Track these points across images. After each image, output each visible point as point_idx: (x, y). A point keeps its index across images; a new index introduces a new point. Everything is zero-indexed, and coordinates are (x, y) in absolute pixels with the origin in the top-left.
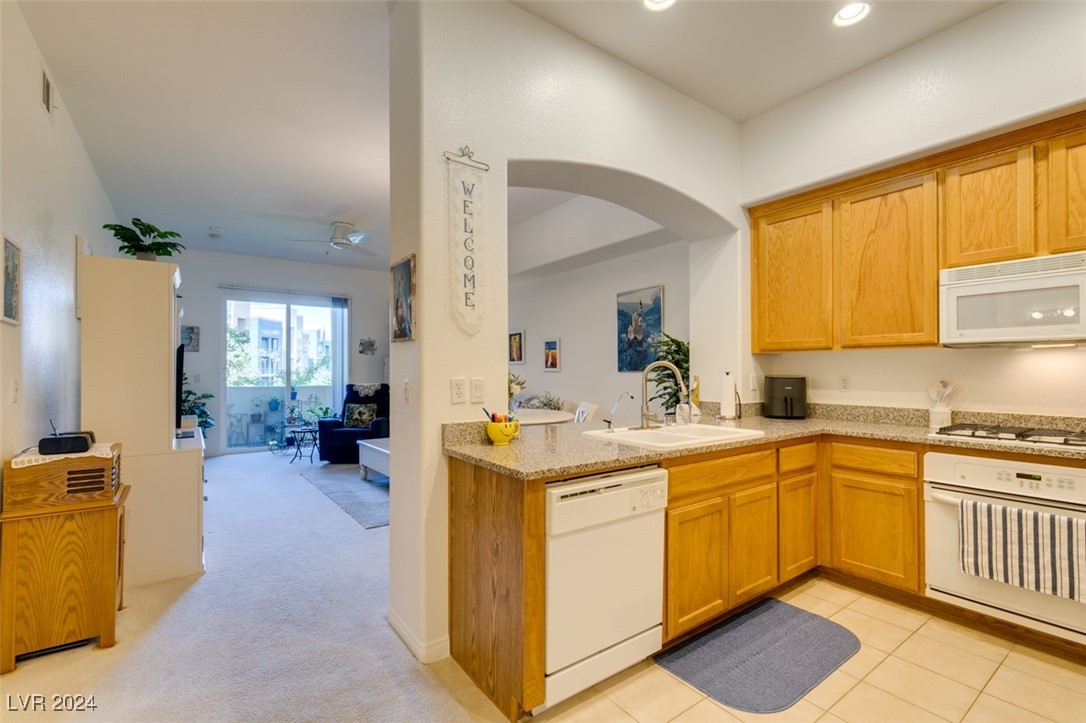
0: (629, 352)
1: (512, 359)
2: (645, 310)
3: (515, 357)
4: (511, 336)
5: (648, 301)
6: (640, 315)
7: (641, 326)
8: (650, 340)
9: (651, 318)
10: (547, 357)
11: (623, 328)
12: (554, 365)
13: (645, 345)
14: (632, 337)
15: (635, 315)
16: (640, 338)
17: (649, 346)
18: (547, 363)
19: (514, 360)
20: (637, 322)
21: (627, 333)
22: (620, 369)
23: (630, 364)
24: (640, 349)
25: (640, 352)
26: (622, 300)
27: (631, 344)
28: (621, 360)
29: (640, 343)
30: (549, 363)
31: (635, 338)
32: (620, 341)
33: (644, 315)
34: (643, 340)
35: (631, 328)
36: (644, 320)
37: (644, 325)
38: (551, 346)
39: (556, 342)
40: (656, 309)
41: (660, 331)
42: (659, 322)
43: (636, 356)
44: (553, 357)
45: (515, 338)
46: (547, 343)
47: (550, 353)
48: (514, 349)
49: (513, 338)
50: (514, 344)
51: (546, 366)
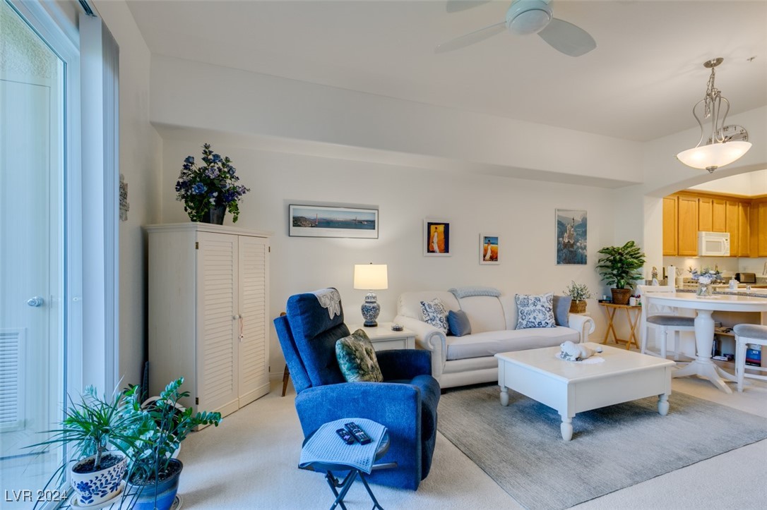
0: (564, 251)
1: (430, 250)
2: (576, 224)
3: (436, 247)
4: (430, 224)
5: (579, 219)
6: (572, 227)
7: (573, 234)
8: (578, 244)
9: (580, 230)
10: (486, 251)
12: (494, 258)
13: (575, 247)
14: (566, 241)
15: (569, 227)
16: (572, 242)
17: (578, 248)
18: (484, 256)
19: (433, 252)
20: (570, 231)
21: (563, 238)
22: (558, 263)
23: (565, 259)
25: (572, 252)
26: (561, 214)
27: (566, 245)
28: (559, 257)
29: (572, 246)
30: (488, 257)
31: (569, 242)
32: (559, 243)
33: (575, 227)
34: (574, 244)
35: (566, 235)
36: (575, 231)
37: (575, 234)
38: (490, 240)
39: (497, 238)
40: (583, 225)
41: (586, 239)
42: (584, 234)
43: (570, 254)
44: (492, 252)
45: (436, 228)
46: (486, 237)
47: (489, 247)
48: (435, 240)
49: (433, 227)
50: (436, 234)
51: (484, 260)
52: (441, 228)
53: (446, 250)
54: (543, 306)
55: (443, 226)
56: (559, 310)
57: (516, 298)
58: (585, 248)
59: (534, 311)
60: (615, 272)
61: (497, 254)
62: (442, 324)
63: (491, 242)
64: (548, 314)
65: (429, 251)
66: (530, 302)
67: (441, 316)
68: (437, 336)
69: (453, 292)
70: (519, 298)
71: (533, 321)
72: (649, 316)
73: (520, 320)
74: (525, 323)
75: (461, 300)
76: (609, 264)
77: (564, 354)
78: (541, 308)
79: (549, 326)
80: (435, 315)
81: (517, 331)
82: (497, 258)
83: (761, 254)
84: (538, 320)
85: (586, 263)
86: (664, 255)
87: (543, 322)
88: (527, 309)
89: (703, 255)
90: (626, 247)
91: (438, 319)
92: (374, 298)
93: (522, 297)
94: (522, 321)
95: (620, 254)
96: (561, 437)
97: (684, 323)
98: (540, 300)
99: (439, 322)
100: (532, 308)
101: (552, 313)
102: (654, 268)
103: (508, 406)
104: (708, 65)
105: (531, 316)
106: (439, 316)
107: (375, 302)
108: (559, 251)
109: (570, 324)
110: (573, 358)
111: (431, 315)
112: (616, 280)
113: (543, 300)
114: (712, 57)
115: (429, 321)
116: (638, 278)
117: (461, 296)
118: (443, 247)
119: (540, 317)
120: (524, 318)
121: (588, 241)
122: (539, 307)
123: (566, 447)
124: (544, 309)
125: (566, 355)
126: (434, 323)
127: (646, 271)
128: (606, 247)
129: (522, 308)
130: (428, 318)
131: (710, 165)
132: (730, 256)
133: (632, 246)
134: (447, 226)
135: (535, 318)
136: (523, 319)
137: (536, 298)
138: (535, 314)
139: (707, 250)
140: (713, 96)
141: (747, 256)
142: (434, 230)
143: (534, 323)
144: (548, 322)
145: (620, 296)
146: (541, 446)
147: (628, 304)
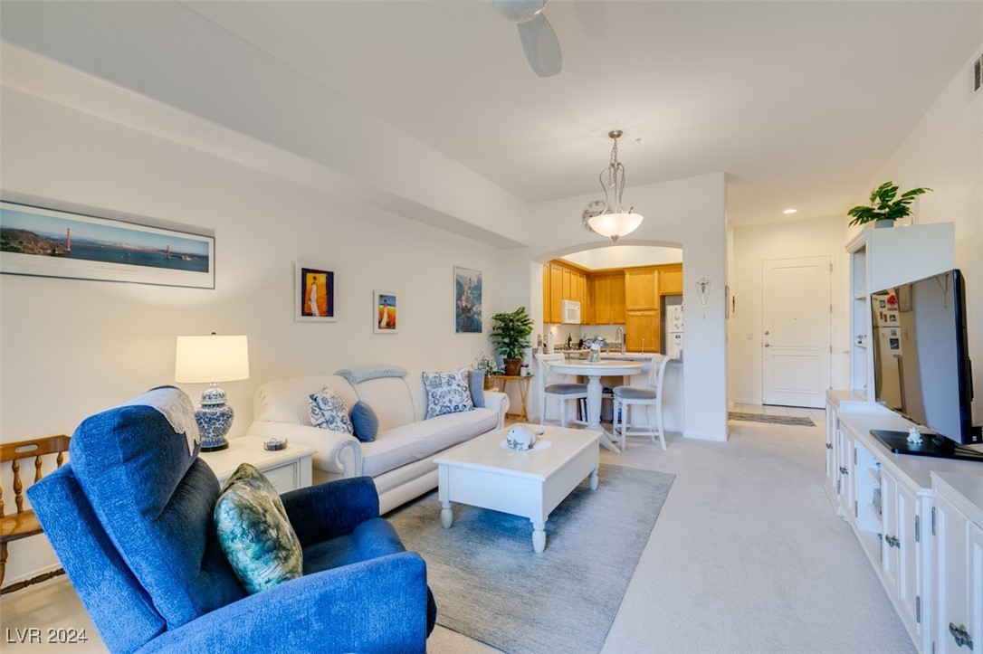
0: (462, 316)
1: (306, 312)
2: (473, 286)
3: (314, 308)
4: (305, 271)
5: (475, 280)
6: (469, 288)
7: (470, 297)
8: (475, 309)
9: (476, 293)
10: (381, 314)
11: (459, 298)
12: (391, 325)
13: (472, 312)
14: (464, 305)
15: (466, 288)
16: (469, 306)
17: (474, 313)
18: (380, 322)
19: (310, 314)
20: (467, 293)
21: (461, 301)
22: (457, 331)
23: (463, 327)
24: (468, 315)
25: (469, 318)
26: (461, 273)
27: (463, 310)
28: (458, 323)
29: (469, 310)
30: (384, 323)
31: (466, 306)
32: (458, 307)
33: (472, 289)
34: (471, 308)
35: (464, 298)
36: (471, 293)
37: (472, 297)
38: (386, 300)
39: (395, 297)
40: (478, 287)
41: (481, 303)
42: (479, 297)
43: (467, 322)
44: (389, 316)
45: (315, 278)
46: (381, 296)
47: (386, 310)
48: (314, 296)
49: (309, 276)
50: (314, 287)
51: (380, 327)
52: (322, 279)
53: (329, 312)
54: (459, 385)
55: (325, 275)
56: (473, 388)
57: (424, 377)
58: (480, 314)
59: (449, 392)
60: (507, 340)
61: (394, 319)
62: (345, 427)
63: (388, 302)
64: (465, 395)
65: (304, 314)
66: (443, 381)
67: (343, 414)
68: (349, 447)
69: (346, 375)
70: (427, 377)
71: (449, 405)
72: (547, 385)
73: (432, 405)
74: (438, 408)
75: (356, 386)
76: (500, 331)
77: (512, 442)
78: (457, 388)
79: (467, 409)
80: (334, 413)
81: (429, 421)
82: (394, 325)
83: (598, 322)
84: (454, 404)
85: (481, 332)
86: (544, 323)
87: (460, 405)
88: (440, 390)
89: (567, 321)
90: (517, 313)
91: (338, 420)
92: (222, 396)
93: (431, 375)
94: (434, 407)
95: (511, 321)
96: (533, 550)
97: (579, 390)
98: (454, 378)
99: (340, 424)
100: (446, 388)
101: (468, 392)
102: (539, 336)
103: (452, 526)
104: (612, 135)
105: (446, 400)
106: (341, 414)
107: (223, 405)
108: (458, 316)
109: (486, 404)
110: (526, 447)
111: (328, 414)
112: (508, 350)
113: (458, 377)
114: (615, 129)
115: (324, 425)
116: (527, 346)
117: (358, 380)
118: (324, 307)
119: (457, 399)
120: (436, 402)
121: (482, 305)
122: (454, 386)
123: (546, 563)
124: (460, 389)
125: (516, 444)
126: (332, 426)
127: (532, 339)
128: (499, 313)
129: (433, 390)
130: (323, 420)
131: (614, 234)
132: (582, 324)
133: (522, 312)
134: (330, 276)
135: (450, 401)
136: (436, 404)
137: (450, 376)
138: (450, 396)
139: (569, 318)
140: (615, 165)
141: (588, 324)
142: (312, 281)
143: (449, 407)
144: (466, 404)
145: (512, 367)
146: (521, 571)
147: (519, 374)
